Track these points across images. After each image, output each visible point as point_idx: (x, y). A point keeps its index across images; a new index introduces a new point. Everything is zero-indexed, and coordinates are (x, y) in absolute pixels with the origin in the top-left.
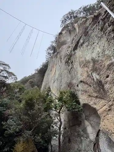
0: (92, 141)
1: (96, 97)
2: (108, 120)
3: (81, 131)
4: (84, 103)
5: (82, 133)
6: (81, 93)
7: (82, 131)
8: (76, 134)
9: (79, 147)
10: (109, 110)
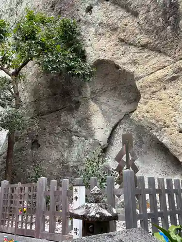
0: (100, 144)
1: (142, 46)
2: (161, 100)
3: (75, 123)
4: (102, 58)
5: (76, 127)
6: (96, 31)
7: (78, 122)
8: (59, 129)
9: (62, 156)
10: (173, 79)
